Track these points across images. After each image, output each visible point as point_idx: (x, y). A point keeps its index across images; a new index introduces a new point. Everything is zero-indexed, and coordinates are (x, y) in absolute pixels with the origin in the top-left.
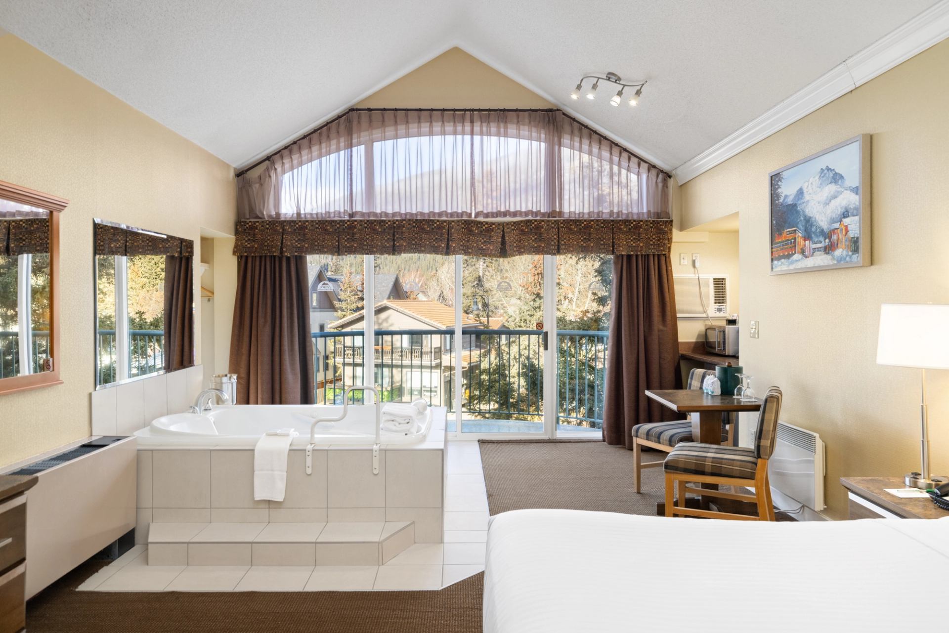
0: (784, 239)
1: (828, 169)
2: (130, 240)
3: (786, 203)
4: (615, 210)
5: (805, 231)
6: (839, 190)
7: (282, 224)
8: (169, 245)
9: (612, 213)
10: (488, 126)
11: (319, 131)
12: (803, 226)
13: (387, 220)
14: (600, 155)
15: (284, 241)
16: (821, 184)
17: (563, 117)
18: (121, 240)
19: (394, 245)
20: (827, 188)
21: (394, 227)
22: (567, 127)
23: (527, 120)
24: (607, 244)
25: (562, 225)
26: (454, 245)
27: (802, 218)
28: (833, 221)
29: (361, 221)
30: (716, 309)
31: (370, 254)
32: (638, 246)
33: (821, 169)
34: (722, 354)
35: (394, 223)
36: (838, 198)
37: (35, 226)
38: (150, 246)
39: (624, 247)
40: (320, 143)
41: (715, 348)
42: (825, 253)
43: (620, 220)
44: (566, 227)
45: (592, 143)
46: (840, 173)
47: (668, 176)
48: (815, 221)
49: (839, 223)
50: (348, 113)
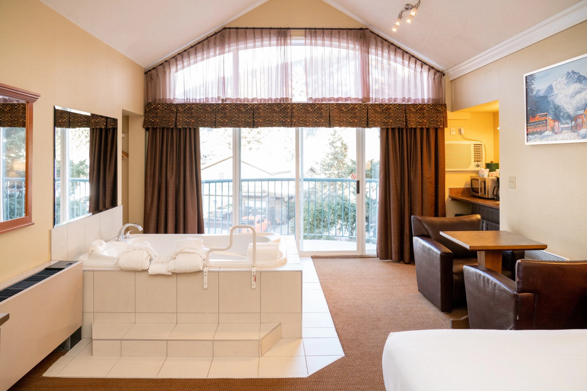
0: (536, 120)
1: (574, 72)
2: (72, 117)
3: (539, 95)
4: (407, 97)
5: (555, 115)
6: (583, 87)
7: (176, 106)
8: (98, 121)
9: (404, 99)
10: (316, 39)
11: (202, 43)
12: (552, 111)
13: (249, 104)
14: (396, 60)
15: (178, 118)
16: (568, 83)
17: (370, 34)
18: (66, 117)
19: (254, 121)
20: (573, 86)
21: (254, 109)
22: (373, 41)
23: (345, 36)
24: (401, 121)
25: (370, 107)
26: (295, 120)
27: (552, 106)
28: (578, 109)
29: (231, 104)
30: (476, 166)
31: (237, 127)
32: (423, 122)
33: (568, 72)
34: (483, 197)
35: (254, 106)
36: (582, 93)
37: (8, 108)
38: (86, 121)
39: (414, 122)
40: (203, 51)
41: (478, 193)
42: (571, 132)
43: (410, 104)
44: (373, 109)
45: (390, 51)
46: (584, 75)
47: (442, 74)
48: (563, 108)
49: (583, 111)
50: (222, 30)
